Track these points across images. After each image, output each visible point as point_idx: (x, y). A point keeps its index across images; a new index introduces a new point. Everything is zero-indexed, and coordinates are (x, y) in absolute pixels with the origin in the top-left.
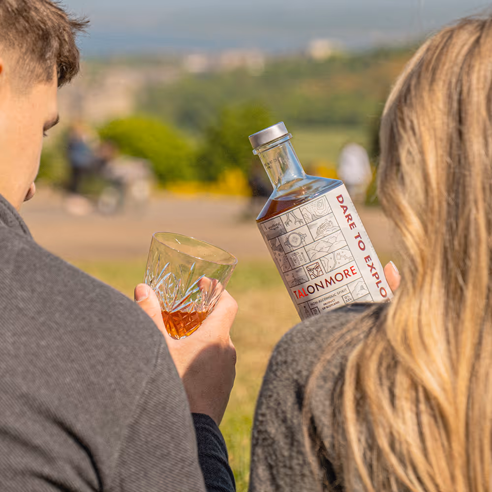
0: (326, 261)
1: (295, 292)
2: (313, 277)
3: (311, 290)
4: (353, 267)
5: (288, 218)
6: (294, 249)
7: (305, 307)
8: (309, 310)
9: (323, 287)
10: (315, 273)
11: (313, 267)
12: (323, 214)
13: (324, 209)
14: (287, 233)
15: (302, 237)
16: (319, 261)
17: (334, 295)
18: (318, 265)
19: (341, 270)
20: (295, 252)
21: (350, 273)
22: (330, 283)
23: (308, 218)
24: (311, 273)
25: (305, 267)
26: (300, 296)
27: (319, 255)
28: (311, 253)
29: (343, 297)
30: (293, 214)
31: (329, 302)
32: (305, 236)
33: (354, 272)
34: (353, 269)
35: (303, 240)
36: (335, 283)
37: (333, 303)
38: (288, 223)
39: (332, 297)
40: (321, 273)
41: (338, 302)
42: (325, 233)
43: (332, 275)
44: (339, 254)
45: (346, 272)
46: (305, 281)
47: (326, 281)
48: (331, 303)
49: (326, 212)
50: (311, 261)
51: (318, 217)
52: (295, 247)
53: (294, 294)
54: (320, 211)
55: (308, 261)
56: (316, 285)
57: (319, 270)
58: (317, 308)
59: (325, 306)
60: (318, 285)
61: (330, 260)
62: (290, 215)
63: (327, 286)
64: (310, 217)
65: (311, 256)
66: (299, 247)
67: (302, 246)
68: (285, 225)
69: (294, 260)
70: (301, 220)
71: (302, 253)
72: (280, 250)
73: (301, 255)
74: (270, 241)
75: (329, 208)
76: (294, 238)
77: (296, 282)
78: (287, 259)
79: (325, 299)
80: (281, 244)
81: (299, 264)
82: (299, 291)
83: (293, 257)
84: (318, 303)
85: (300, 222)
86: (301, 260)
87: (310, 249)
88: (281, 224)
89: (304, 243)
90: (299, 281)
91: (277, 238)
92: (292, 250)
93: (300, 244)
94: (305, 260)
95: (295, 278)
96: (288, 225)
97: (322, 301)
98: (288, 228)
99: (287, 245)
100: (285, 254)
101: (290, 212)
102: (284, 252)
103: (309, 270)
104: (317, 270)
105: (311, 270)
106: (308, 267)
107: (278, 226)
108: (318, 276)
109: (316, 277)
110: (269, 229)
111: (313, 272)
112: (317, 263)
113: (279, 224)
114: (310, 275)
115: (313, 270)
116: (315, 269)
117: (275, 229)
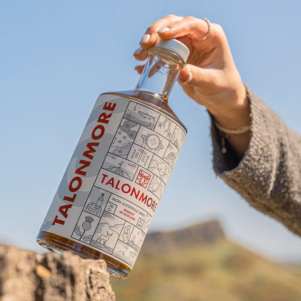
0: (155, 181)
1: (105, 176)
3: (126, 189)
5: (165, 122)
6: (146, 147)
7: (103, 195)
8: (106, 201)
9: (137, 197)
11: (145, 175)
14: (154, 131)
15: (160, 146)
16: (152, 175)
17: (137, 211)
18: (149, 178)
19: (154, 199)
20: (145, 150)
22: (143, 200)
24: (139, 177)
25: (140, 168)
26: (108, 183)
27: (156, 171)
28: (154, 164)
29: (140, 219)
30: (170, 123)
31: (129, 212)
32: (162, 147)
36: (145, 203)
37: (131, 216)
38: (161, 125)
39: (135, 210)
40: (145, 185)
41: (134, 219)
43: (149, 195)
45: (154, 204)
46: (128, 177)
47: (143, 195)
48: (130, 214)
50: (148, 169)
51: (177, 146)
52: (148, 146)
53: (101, 176)
55: (146, 167)
56: (134, 190)
58: (115, 206)
59: (124, 212)
60: (135, 192)
61: (157, 183)
62: (168, 122)
63: (139, 200)
64: (175, 139)
65: (152, 166)
66: (151, 150)
67: (154, 151)
68: (158, 125)
71: (148, 157)
72: (131, 136)
73: (146, 157)
76: (154, 140)
77: (118, 171)
78: (131, 148)
79: (129, 207)
80: (137, 132)
81: (138, 161)
82: (112, 179)
83: (138, 152)
84: (121, 203)
85: (169, 134)
86: (143, 160)
87: (156, 161)
88: (156, 120)
89: (157, 151)
90: (122, 173)
91: (139, 125)
92: (143, 146)
93: (153, 149)
94: (145, 164)
95: (120, 167)
96: (159, 127)
97: (126, 205)
98: (157, 129)
99: (143, 139)
100: (133, 143)
101: (170, 121)
102: (133, 140)
103: (140, 174)
104: (145, 180)
105: (141, 175)
106: (142, 170)
107: (150, 119)
108: (142, 185)
109: (139, 184)
110: (139, 113)
111: (141, 178)
112: (150, 175)
113: (154, 119)
114: (137, 178)
115: (143, 177)
116: (145, 178)
117: (145, 118)
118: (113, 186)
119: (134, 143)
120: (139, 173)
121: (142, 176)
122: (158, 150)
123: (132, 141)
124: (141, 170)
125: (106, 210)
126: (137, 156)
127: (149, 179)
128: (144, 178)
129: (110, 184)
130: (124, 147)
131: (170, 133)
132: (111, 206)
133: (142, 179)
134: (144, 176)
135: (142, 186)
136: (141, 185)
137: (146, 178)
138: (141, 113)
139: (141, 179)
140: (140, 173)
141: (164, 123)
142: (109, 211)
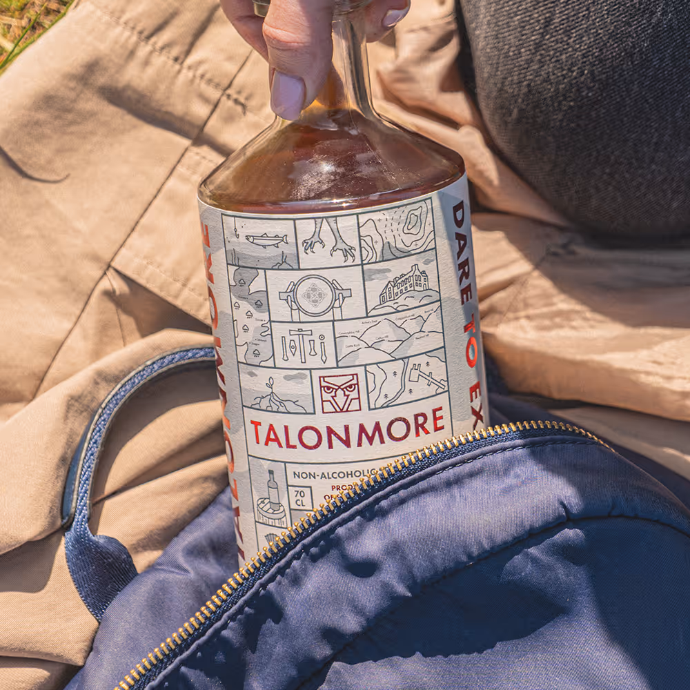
0: (380, 377)
1: (256, 424)
2: (328, 407)
3: (310, 438)
4: (440, 409)
5: (317, 230)
6: (304, 318)
7: (271, 472)
8: (282, 486)
9: (347, 443)
10: (341, 398)
11: (339, 381)
12: (413, 247)
13: (418, 237)
14: (299, 269)
15: (339, 294)
16: (360, 371)
18: (354, 382)
19: (408, 413)
20: (304, 326)
21: (429, 425)
22: (371, 440)
23: (373, 249)
24: (327, 397)
25: (316, 374)
26: (268, 440)
27: (366, 356)
28: (347, 345)
30: (334, 226)
32: (346, 293)
33: (439, 424)
34: (438, 414)
35: (337, 304)
36: (382, 442)
38: (311, 246)
39: (361, 474)
40: (355, 405)
42: (401, 301)
43: (384, 417)
44: (417, 367)
45: (421, 420)
46: (300, 410)
47: (362, 429)
49: (420, 243)
50: (340, 365)
51: (398, 254)
52: (306, 313)
53: (251, 428)
54: (408, 239)
55: (331, 362)
56: (330, 431)
57: (354, 395)
58: (307, 491)
59: (335, 492)
60: (336, 434)
61: (390, 375)
62: (325, 227)
63: (359, 445)
64: (378, 247)
65: (344, 351)
66: (318, 319)
67: (329, 316)
68: (301, 249)
69: (291, 347)
70: (351, 248)
71: (322, 337)
72: (258, 305)
73: (318, 342)
74: (232, 269)
75: (432, 236)
76: (314, 289)
77: (272, 404)
78: (271, 334)
79: (341, 475)
80: (267, 291)
81: (303, 361)
82: (271, 428)
83: (292, 338)
84: (316, 477)
85: (347, 252)
86: (313, 353)
87: (349, 333)
88: (291, 239)
89: (337, 311)
90: (282, 405)
91: (261, 272)
92: (296, 318)
93: (325, 312)
94: (324, 358)
95: (272, 392)
96: (308, 251)
97: (330, 476)
98: (307, 260)
99: (287, 300)
100: (270, 321)
101: (330, 220)
102: (268, 313)
103: (324, 387)
104: (347, 393)
105: (329, 388)
106: (324, 377)
107: (277, 244)
108: (345, 409)
109: (336, 412)
110: (248, 239)
111: (333, 394)
112: (353, 375)
113: (285, 240)
114: (323, 401)
115: (337, 390)
116: (342, 389)
117: (264, 247)
118: (280, 446)
119: (274, 322)
120: (321, 387)
121: (333, 389)
122: (340, 307)
123: (265, 317)
124: (320, 377)
125: (294, 506)
126: (293, 350)
127: (357, 384)
128: (340, 392)
129: (272, 440)
130: (259, 340)
131: (347, 248)
132: (299, 494)
133: (335, 396)
134: (339, 387)
135: (347, 411)
136: (342, 411)
137: (346, 388)
138: (251, 239)
139: (333, 397)
140: (323, 384)
141: (316, 234)
142: (301, 508)
